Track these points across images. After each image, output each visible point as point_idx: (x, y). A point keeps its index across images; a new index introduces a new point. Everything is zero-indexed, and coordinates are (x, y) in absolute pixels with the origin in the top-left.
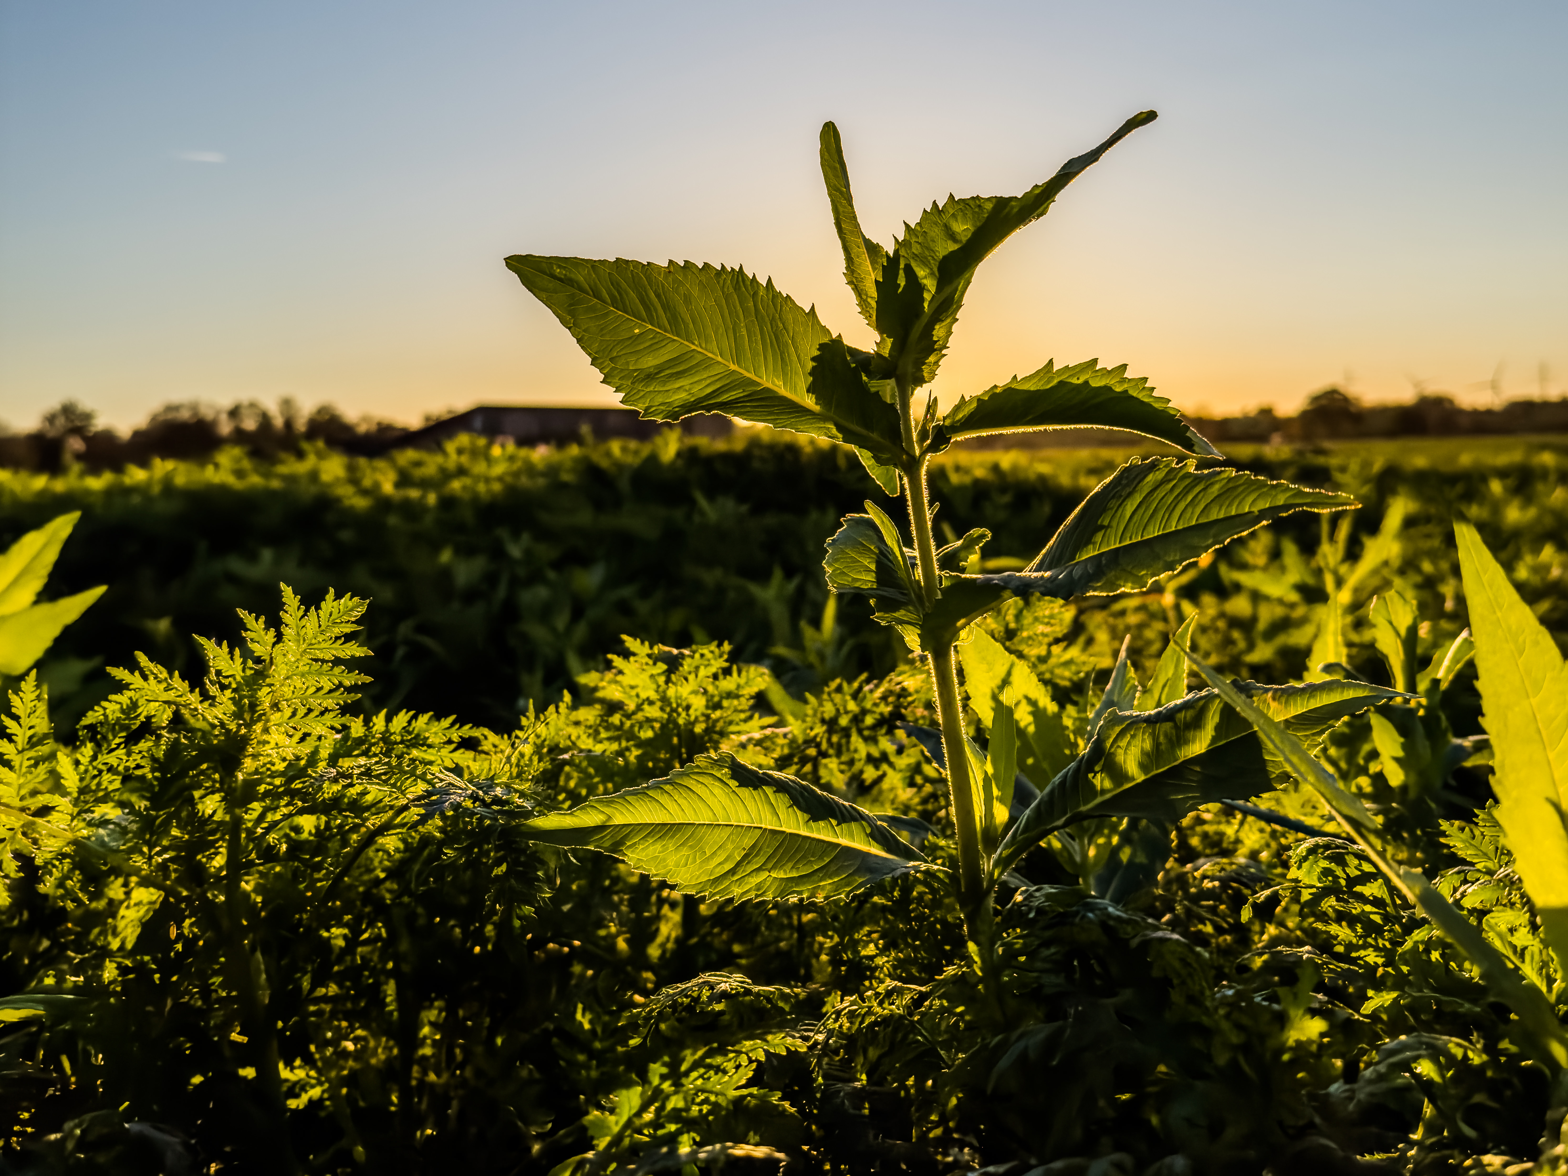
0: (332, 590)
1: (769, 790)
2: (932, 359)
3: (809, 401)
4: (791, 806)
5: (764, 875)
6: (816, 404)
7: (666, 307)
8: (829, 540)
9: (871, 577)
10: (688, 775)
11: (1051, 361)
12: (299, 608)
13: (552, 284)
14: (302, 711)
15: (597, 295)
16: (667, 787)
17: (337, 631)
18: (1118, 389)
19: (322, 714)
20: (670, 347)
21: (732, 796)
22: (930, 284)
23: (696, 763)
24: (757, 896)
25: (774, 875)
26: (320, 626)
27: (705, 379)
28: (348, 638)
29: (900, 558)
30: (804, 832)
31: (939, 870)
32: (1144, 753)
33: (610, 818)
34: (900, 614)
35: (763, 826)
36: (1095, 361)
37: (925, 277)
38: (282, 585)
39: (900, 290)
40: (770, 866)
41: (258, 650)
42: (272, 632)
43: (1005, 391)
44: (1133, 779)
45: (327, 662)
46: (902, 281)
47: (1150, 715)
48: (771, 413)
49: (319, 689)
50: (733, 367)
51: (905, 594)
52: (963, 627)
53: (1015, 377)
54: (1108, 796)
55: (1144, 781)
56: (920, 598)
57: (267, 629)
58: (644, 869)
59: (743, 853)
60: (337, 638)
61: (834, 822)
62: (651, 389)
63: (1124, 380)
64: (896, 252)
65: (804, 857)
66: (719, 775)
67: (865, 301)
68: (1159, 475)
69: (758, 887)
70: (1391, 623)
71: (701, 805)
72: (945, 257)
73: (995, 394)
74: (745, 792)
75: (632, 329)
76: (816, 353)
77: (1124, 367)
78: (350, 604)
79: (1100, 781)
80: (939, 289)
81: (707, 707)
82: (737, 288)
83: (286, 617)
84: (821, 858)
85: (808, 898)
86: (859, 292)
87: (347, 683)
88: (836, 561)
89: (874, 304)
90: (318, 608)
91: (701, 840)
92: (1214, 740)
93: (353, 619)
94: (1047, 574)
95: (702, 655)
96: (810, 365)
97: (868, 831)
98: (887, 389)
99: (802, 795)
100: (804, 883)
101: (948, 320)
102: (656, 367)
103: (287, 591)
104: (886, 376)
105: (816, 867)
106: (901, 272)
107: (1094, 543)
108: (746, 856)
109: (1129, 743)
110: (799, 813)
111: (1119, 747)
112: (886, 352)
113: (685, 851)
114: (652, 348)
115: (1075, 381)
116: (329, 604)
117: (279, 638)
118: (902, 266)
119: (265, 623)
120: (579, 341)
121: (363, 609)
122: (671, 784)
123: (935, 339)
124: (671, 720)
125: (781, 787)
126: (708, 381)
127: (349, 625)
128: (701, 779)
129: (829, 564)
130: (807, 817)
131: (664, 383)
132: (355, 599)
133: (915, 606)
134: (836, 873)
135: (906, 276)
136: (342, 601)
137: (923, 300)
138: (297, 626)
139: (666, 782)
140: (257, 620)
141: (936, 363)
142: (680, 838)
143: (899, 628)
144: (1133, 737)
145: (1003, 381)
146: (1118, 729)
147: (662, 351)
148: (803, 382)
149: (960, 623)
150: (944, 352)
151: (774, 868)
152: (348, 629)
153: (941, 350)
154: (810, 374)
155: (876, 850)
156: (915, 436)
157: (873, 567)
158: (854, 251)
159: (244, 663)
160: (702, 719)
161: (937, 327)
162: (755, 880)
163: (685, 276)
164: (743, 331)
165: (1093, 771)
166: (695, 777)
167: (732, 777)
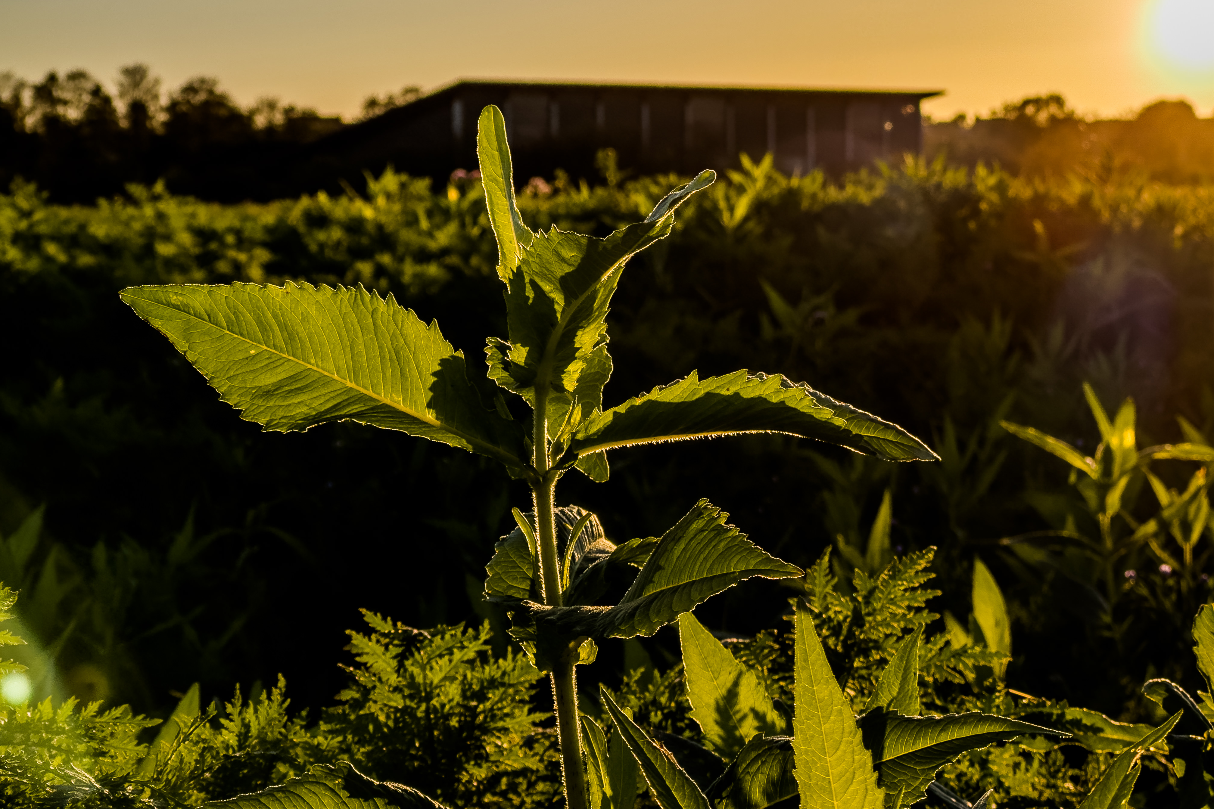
1: (379, 802)
3: (430, 418)
6: (437, 419)
7: (284, 327)
15: (212, 319)
18: (774, 400)
20: (286, 366)
21: (341, 806)
22: (558, 298)
37: (551, 292)
39: (531, 301)
50: (350, 385)
62: (271, 404)
66: (331, 785)
72: (562, 277)
74: (354, 803)
75: (247, 350)
76: (438, 368)
80: (565, 302)
94: (609, 609)
96: (433, 379)
102: (273, 384)
106: (528, 286)
111: (748, 773)
114: (268, 369)
118: (527, 279)
125: (395, 799)
126: (327, 398)
128: (313, 788)
131: (285, 398)
135: (533, 290)
137: (555, 311)
139: (280, 791)
143: (524, 645)
147: (278, 370)
148: (425, 396)
154: (431, 389)
156: (547, 451)
157: (530, 574)
164: (362, 348)
165: (720, 796)
166: (308, 786)
167: (344, 788)
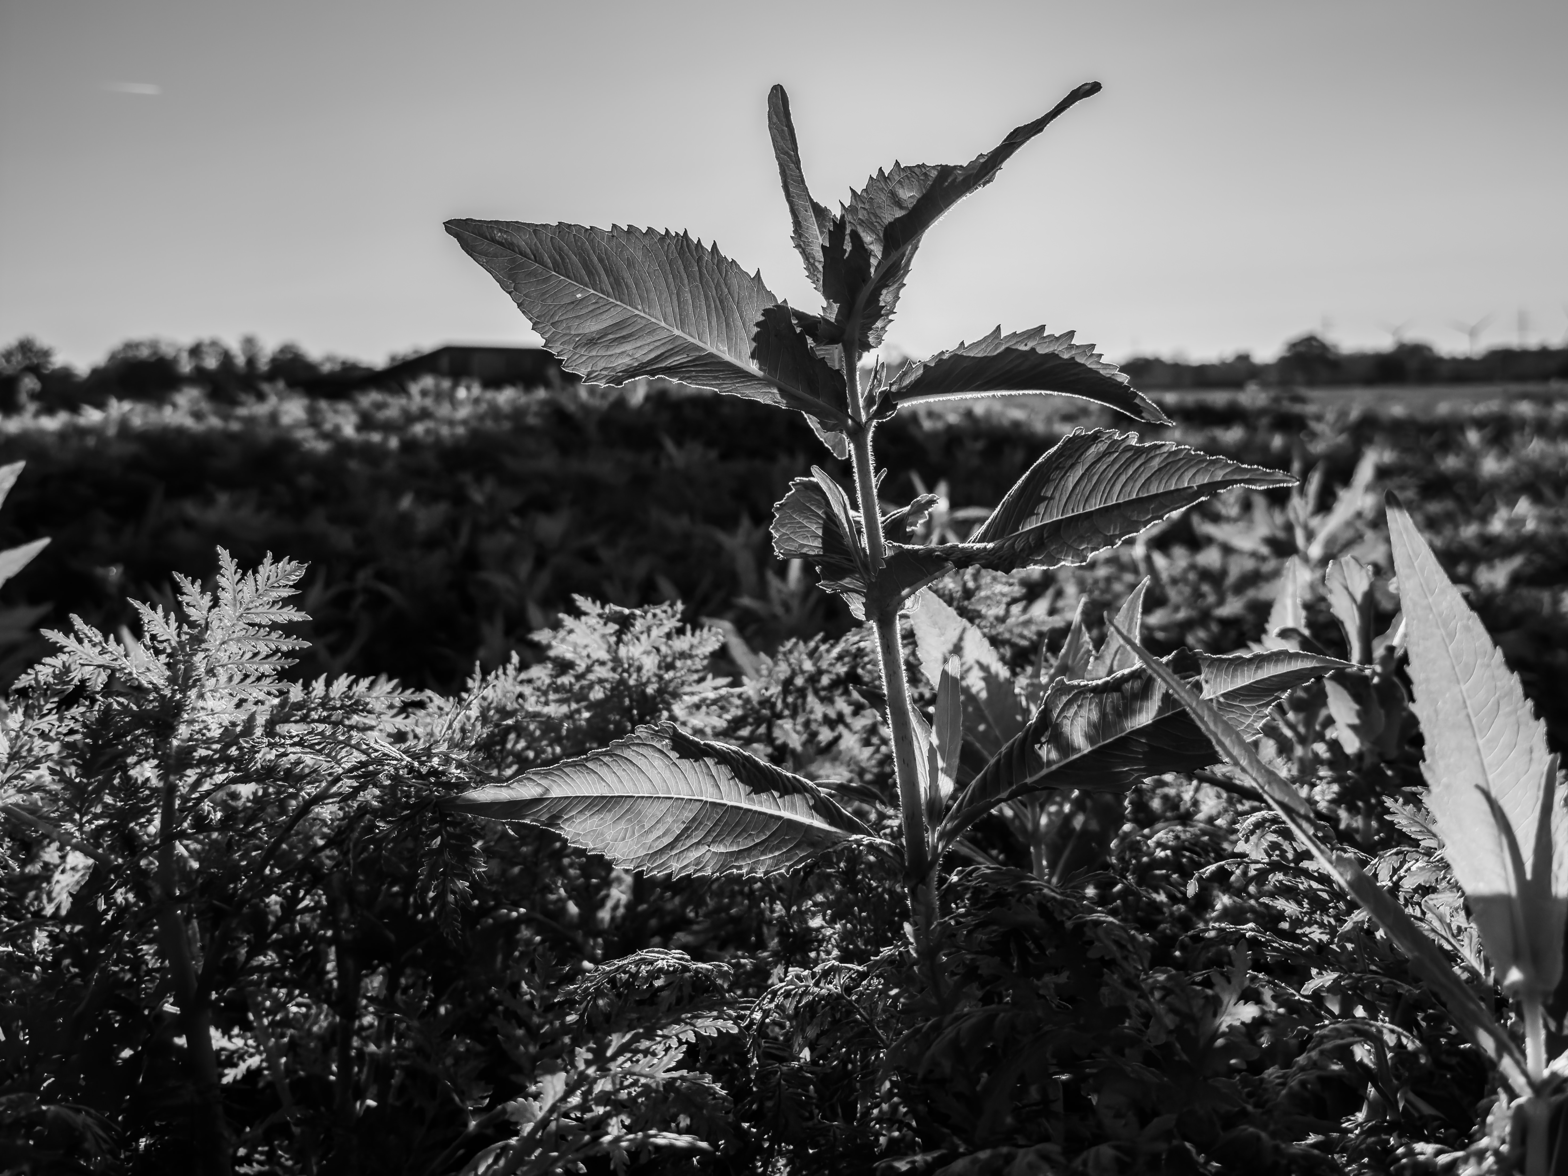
0: (269, 554)
1: (710, 762)
2: (879, 324)
4: (733, 778)
5: (704, 849)
7: (609, 273)
8: (777, 504)
9: (818, 543)
10: (628, 747)
11: (999, 327)
12: (236, 572)
13: (492, 249)
14: (237, 678)
16: (606, 759)
17: (274, 595)
18: (1065, 356)
19: (259, 679)
20: (613, 312)
21: (673, 768)
22: (877, 250)
23: (637, 734)
24: (696, 871)
25: (713, 849)
26: (257, 590)
27: (647, 345)
28: (286, 602)
29: (846, 525)
30: (746, 805)
31: (882, 844)
32: (1090, 723)
33: (547, 790)
34: (847, 582)
35: (704, 798)
36: (1042, 327)
38: (219, 549)
40: (710, 839)
41: (194, 614)
42: (208, 596)
43: (952, 357)
44: (1079, 750)
45: (264, 626)
46: (848, 247)
47: (1098, 685)
48: (716, 378)
49: (255, 655)
51: (851, 563)
52: (908, 596)
53: (962, 343)
54: (1054, 767)
55: (1090, 752)
56: (865, 566)
57: (203, 592)
58: (581, 844)
59: (682, 827)
60: (274, 603)
61: (776, 794)
62: (595, 353)
63: (1071, 346)
64: (842, 217)
65: (744, 830)
66: (659, 746)
67: (813, 265)
69: (697, 862)
70: (1347, 588)
71: (640, 776)
72: (891, 224)
73: (941, 360)
74: (686, 764)
75: (573, 294)
77: (1071, 334)
78: (288, 567)
79: (1047, 752)
80: (886, 253)
81: (660, 667)
82: (681, 252)
83: (222, 581)
84: (762, 831)
85: (748, 873)
86: (806, 255)
87: (284, 648)
88: (783, 526)
89: (821, 269)
90: (255, 572)
91: (640, 812)
92: (1161, 710)
93: (291, 583)
94: (990, 545)
95: (655, 615)
96: (756, 330)
97: (811, 802)
98: (834, 355)
99: (744, 766)
100: (743, 858)
101: (896, 286)
102: (598, 332)
103: (224, 554)
104: (833, 341)
105: (757, 841)
106: (847, 238)
107: (1038, 514)
108: (686, 829)
109: (1076, 713)
110: (740, 785)
111: (1065, 717)
112: (832, 317)
113: (623, 825)
114: (594, 314)
115: (1022, 348)
116: (267, 568)
117: (216, 602)
118: (848, 231)
119: (202, 586)
120: (519, 306)
121: (302, 573)
122: (611, 756)
123: (882, 304)
124: (622, 682)
125: (723, 758)
126: (652, 347)
127: (287, 589)
128: (640, 750)
129: (777, 531)
130: (748, 789)
132: (294, 563)
133: (860, 573)
134: (777, 848)
136: (281, 564)
137: (869, 265)
138: (234, 590)
140: (193, 583)
141: (883, 328)
142: (618, 811)
143: (845, 596)
144: (1080, 707)
145: (950, 346)
146: (1065, 699)
147: (604, 316)
148: (748, 347)
149: (905, 592)
150: (891, 317)
151: (713, 842)
152: (286, 593)
153: (887, 315)
154: (754, 339)
155: (819, 823)
156: (861, 402)
157: (820, 532)
158: (802, 214)
159: (179, 627)
160: (654, 679)
161: (884, 292)
162: (694, 855)
163: (629, 240)
164: (687, 296)
165: (1039, 742)
166: (635, 748)
167: (673, 749)
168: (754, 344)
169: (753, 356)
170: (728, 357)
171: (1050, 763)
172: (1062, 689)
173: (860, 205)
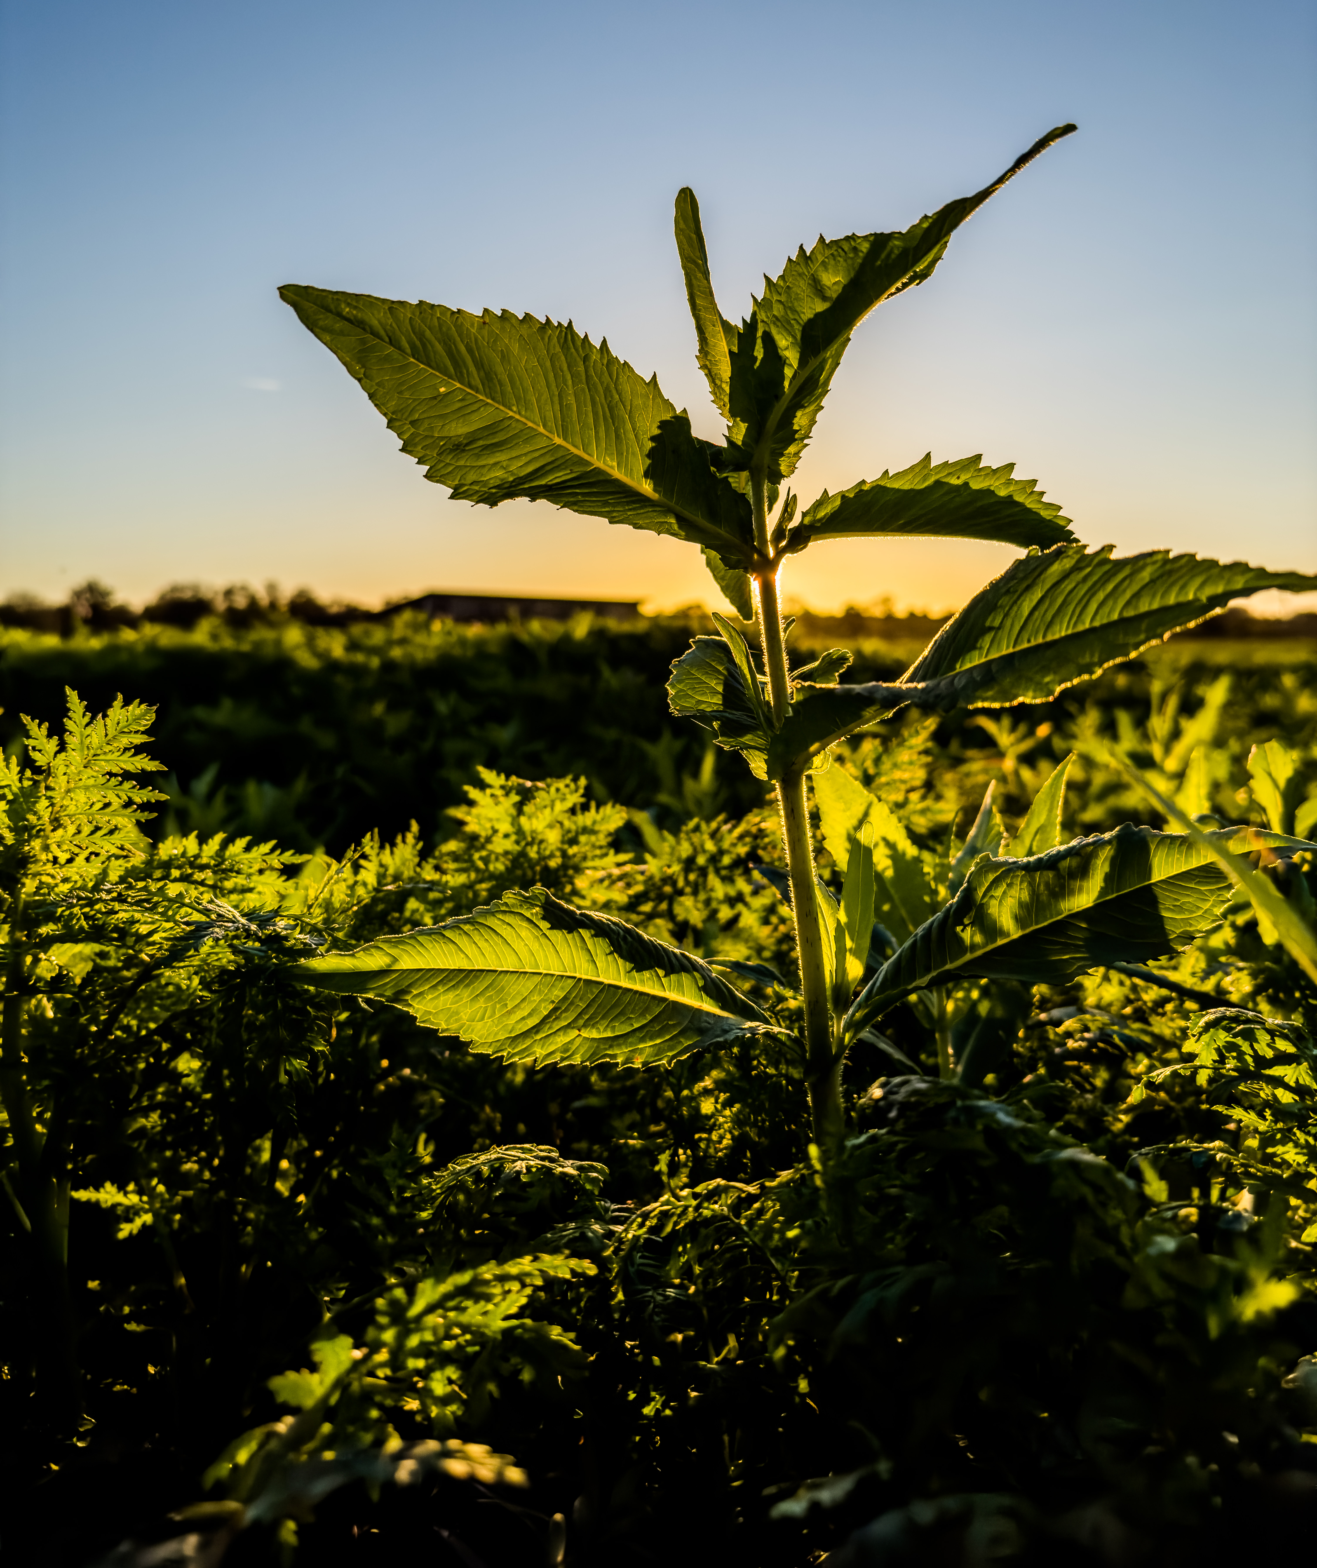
0: (120, 696)
1: (586, 934)
2: (792, 449)
3: (647, 487)
4: (611, 953)
5: (574, 1033)
6: (655, 490)
7: (479, 365)
8: (675, 661)
9: (718, 700)
10: (493, 914)
11: (928, 455)
12: (84, 715)
13: (339, 325)
14: (87, 830)
15: (393, 342)
16: (466, 927)
17: (125, 741)
18: (1002, 493)
19: (111, 832)
20: (483, 411)
21: (543, 940)
22: (792, 356)
23: (505, 900)
24: (563, 1059)
25: (585, 1034)
26: (106, 735)
27: (525, 454)
28: (138, 750)
29: (748, 676)
30: (625, 983)
31: (780, 1033)
32: (1021, 904)
33: (395, 960)
34: (747, 739)
35: (578, 975)
36: (979, 457)
37: (787, 349)
38: (68, 690)
39: (758, 364)
40: (581, 1022)
41: (41, 760)
42: (55, 740)
43: (873, 488)
44: (1008, 935)
45: (116, 775)
46: (759, 353)
47: (1029, 862)
48: (606, 504)
49: (107, 805)
50: (558, 441)
51: (754, 718)
52: (818, 752)
53: (887, 472)
54: (979, 953)
55: (1021, 937)
56: (769, 721)
57: (49, 736)
58: (432, 1023)
59: (551, 1007)
60: (126, 749)
61: (661, 973)
62: (461, 463)
63: (1010, 482)
64: (754, 315)
65: (621, 1013)
66: (528, 915)
67: (720, 387)
68: (1067, 563)
69: (565, 1048)
70: (1270, 774)
71: (505, 948)
72: (810, 320)
73: (861, 490)
74: (557, 936)
75: (437, 386)
76: (657, 432)
77: (1011, 466)
78: (138, 711)
79: (968, 935)
80: (803, 362)
81: (563, 842)
82: (564, 346)
83: (69, 724)
84: (643, 1015)
85: (624, 1063)
86: (712, 376)
87: (138, 800)
88: (680, 682)
89: (727, 389)
90: (105, 716)
91: (503, 989)
92: (1103, 892)
93: (142, 729)
94: (921, 685)
95: (558, 790)
96: (650, 445)
97: (701, 983)
98: (740, 481)
99: (625, 939)
100: (619, 1045)
101: (812, 408)
102: (466, 436)
103: (72, 696)
104: (738, 468)
105: (636, 1026)
106: (759, 342)
107: (981, 648)
108: (555, 1010)
109: (1005, 893)
110: (620, 961)
111: (992, 896)
112: (739, 439)
113: (481, 1003)
114: (462, 413)
115: (954, 481)
116: (118, 713)
117: (62, 747)
118: (759, 334)
119: (49, 730)
120: (371, 397)
121: (152, 717)
122: (472, 924)
123: (796, 427)
124: (523, 854)
125: (601, 930)
126: (530, 457)
127: (139, 736)
128: (507, 919)
129: (673, 686)
130: (629, 966)
131: (478, 456)
132: (143, 706)
133: (764, 732)
134: (659, 1034)
135: (765, 347)
136: (131, 708)
137: (783, 378)
138: (82, 735)
139: (467, 922)
140: (39, 726)
141: (797, 454)
142: (480, 985)
143: (744, 753)
144: (1009, 886)
145: (872, 477)
146: (991, 877)
147: (473, 417)
148: (641, 464)
149: (813, 748)
150: (806, 441)
151: (585, 1026)
152: (139, 739)
153: (802, 439)
154: (649, 456)
155: (709, 1006)
156: (769, 536)
157: (720, 689)
158: (709, 330)
159: (22, 772)
161: (799, 414)
162: (562, 1040)
163: (503, 329)
164: (571, 399)
165: (962, 923)
166: (500, 916)
167: (544, 918)
168: (648, 462)
169: (646, 475)
170: (617, 474)
171: (974, 947)
172: (987, 866)
173: (776, 297)
